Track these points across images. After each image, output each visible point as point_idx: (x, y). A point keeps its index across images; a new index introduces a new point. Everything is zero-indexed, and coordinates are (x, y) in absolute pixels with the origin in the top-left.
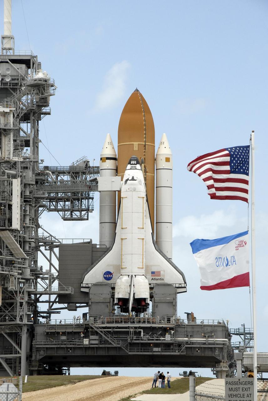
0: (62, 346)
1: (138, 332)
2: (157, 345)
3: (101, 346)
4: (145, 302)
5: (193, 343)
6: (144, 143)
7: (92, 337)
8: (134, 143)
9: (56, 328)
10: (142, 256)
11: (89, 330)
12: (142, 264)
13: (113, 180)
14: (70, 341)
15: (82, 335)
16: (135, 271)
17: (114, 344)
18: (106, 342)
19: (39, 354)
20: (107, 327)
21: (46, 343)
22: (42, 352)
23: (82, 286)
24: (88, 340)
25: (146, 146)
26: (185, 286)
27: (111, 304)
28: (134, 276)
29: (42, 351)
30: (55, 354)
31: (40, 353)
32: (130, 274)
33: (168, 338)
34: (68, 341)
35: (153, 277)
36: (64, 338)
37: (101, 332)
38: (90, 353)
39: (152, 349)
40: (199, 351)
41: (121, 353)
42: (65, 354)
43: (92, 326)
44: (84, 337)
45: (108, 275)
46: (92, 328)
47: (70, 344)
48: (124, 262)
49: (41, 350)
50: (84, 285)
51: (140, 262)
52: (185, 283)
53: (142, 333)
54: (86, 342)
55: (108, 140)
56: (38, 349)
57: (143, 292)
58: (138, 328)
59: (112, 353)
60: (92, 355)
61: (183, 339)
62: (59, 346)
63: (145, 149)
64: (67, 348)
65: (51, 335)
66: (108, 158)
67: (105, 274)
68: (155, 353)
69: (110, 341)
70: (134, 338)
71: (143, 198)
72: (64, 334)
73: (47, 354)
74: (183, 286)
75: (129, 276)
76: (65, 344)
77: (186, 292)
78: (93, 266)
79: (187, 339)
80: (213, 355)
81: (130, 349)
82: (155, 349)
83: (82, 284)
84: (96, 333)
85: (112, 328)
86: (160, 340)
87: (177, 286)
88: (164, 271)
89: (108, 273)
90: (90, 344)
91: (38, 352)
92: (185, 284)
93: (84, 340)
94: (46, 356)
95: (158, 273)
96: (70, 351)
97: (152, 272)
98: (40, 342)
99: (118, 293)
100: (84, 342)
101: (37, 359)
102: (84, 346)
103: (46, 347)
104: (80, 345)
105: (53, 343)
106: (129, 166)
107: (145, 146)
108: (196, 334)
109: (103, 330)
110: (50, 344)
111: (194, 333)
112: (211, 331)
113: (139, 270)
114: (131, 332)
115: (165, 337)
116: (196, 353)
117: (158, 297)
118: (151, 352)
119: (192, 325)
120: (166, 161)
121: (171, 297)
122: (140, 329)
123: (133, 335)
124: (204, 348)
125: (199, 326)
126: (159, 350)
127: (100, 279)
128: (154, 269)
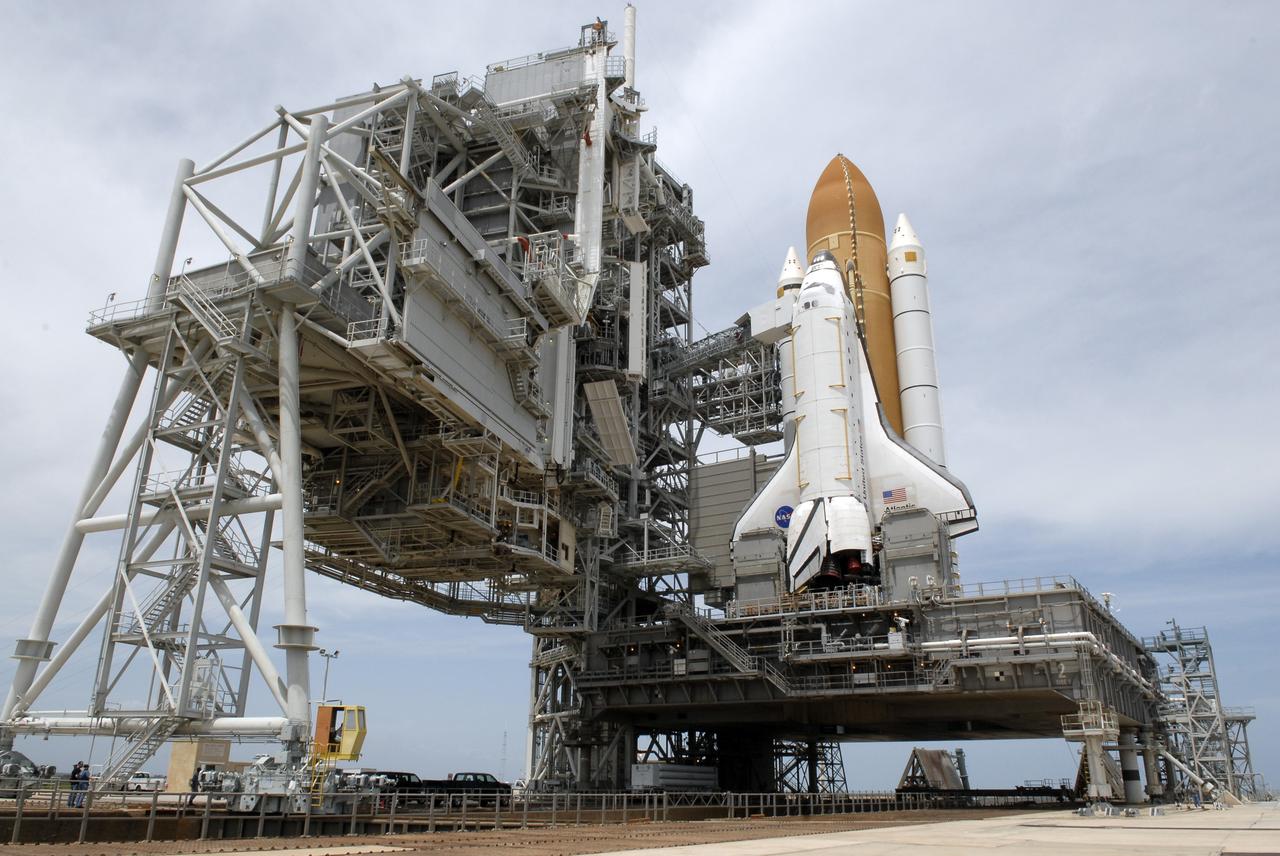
0: (630, 682)
1: (811, 631)
3: (715, 677)
4: (859, 560)
5: (976, 654)
6: (852, 232)
7: (693, 654)
8: (830, 236)
10: (845, 449)
12: (846, 470)
13: (777, 306)
14: (646, 668)
15: (672, 650)
16: (830, 487)
24: (684, 661)
25: (857, 237)
26: (973, 515)
32: (819, 496)
33: (896, 643)
35: (890, 506)
36: (634, 660)
37: (715, 638)
38: (703, 699)
39: (850, 680)
40: (997, 674)
42: (648, 703)
43: (688, 625)
44: (675, 656)
45: (785, 515)
47: (646, 677)
51: (843, 465)
52: (972, 507)
53: (824, 634)
54: (679, 667)
55: (790, 255)
56: (591, 692)
57: (849, 535)
58: (807, 622)
59: (757, 696)
60: (710, 703)
61: (947, 642)
63: (855, 243)
67: (777, 514)
68: (858, 691)
71: (839, 319)
73: (609, 705)
74: (966, 515)
76: (637, 677)
77: (977, 529)
78: (752, 499)
79: (958, 641)
80: (1050, 688)
81: (788, 682)
82: (861, 678)
87: (952, 517)
88: (914, 486)
89: (785, 510)
92: (972, 511)
93: (676, 661)
94: (608, 710)
96: (660, 696)
97: (884, 492)
100: (675, 667)
102: (676, 679)
104: (665, 676)
105: (613, 676)
107: (854, 236)
108: (989, 626)
109: (719, 633)
110: (609, 679)
111: (981, 624)
112: (1034, 613)
113: (840, 484)
114: (785, 632)
115: (886, 640)
116: (995, 684)
117: (894, 546)
118: (846, 687)
119: (972, 601)
120: (908, 260)
121: (927, 541)
122: (818, 622)
123: (790, 639)
124: (1015, 666)
125: (993, 599)
126: (872, 681)
127: (769, 522)
128: (889, 487)
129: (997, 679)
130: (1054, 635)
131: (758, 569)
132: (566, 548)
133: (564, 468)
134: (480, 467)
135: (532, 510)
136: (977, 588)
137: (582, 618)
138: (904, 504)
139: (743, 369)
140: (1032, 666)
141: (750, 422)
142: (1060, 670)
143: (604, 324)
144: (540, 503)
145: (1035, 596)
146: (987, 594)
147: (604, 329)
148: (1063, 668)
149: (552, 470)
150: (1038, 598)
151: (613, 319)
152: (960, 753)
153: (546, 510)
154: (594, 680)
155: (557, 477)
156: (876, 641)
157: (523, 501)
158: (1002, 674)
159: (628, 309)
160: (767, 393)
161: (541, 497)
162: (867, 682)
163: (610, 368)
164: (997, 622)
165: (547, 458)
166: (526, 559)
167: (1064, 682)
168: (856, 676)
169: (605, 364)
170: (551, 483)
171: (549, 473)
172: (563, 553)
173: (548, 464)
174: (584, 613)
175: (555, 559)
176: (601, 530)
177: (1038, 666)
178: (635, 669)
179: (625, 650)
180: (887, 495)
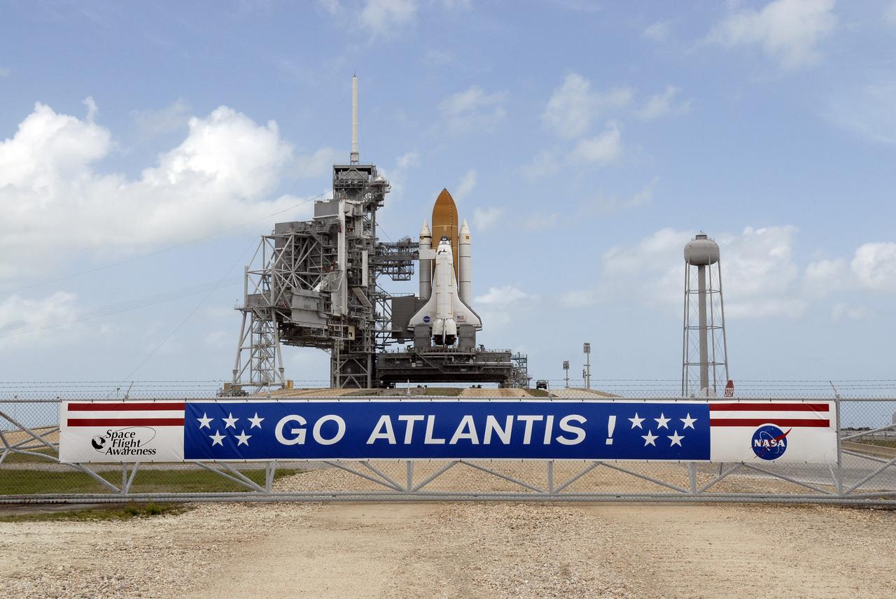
1: (450, 358)
2: (463, 367)
5: (488, 366)
6: (451, 226)
7: (418, 362)
9: (391, 356)
10: (451, 305)
11: (415, 357)
13: (430, 252)
15: (411, 361)
16: (447, 316)
17: (434, 367)
18: (428, 365)
19: (380, 374)
20: (428, 355)
21: (385, 366)
22: (382, 372)
23: (408, 327)
25: (452, 228)
27: (429, 339)
28: (446, 320)
30: (388, 374)
34: (401, 365)
35: (459, 320)
36: (398, 362)
38: (417, 373)
39: (460, 370)
40: (491, 370)
41: (438, 373)
42: (395, 374)
43: (416, 354)
45: (427, 319)
46: (418, 356)
48: (438, 310)
50: (410, 326)
52: (481, 324)
53: (453, 359)
54: (414, 365)
56: (379, 370)
57: (452, 330)
59: (432, 373)
61: (482, 363)
62: (395, 368)
63: (452, 230)
64: (399, 369)
66: (425, 237)
67: (425, 318)
68: (462, 373)
69: (430, 365)
70: (448, 362)
72: (398, 359)
73: (384, 374)
74: (480, 326)
75: (442, 319)
77: (482, 330)
78: (416, 312)
79: (484, 363)
80: (503, 374)
82: (462, 370)
83: (408, 325)
84: (421, 359)
85: (432, 356)
86: (465, 364)
87: (475, 326)
88: (466, 317)
89: (427, 317)
90: (416, 367)
91: (379, 372)
95: (462, 317)
98: (381, 365)
99: (435, 331)
100: (412, 365)
102: (412, 368)
103: (385, 369)
104: (408, 367)
105: (390, 367)
106: (441, 242)
113: (449, 315)
114: (445, 358)
116: (490, 372)
117: (462, 333)
118: (459, 372)
121: (472, 333)
123: (447, 360)
124: (495, 369)
127: (422, 321)
128: (459, 315)
130: (505, 363)
131: (422, 336)
138: (463, 320)
140: (498, 369)
142: (505, 370)
156: (466, 361)
158: (493, 370)
167: (505, 372)
177: (500, 369)
178: (398, 364)
179: (394, 359)
180: (458, 317)
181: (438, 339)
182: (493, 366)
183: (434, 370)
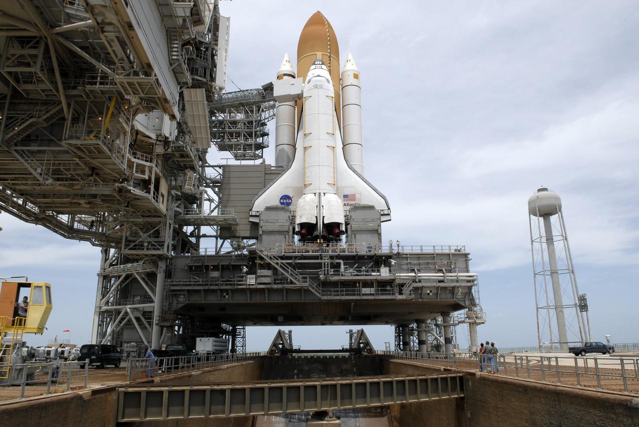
0: (212, 287)
1: (335, 263)
2: (367, 284)
3: (275, 286)
4: (339, 229)
5: (421, 281)
6: (328, 54)
7: (260, 272)
8: (317, 53)
9: (206, 260)
10: (333, 169)
11: (256, 261)
12: (333, 180)
13: (292, 83)
14: (225, 280)
15: (245, 269)
16: (324, 187)
17: (298, 283)
18: (284, 280)
19: (177, 301)
20: (286, 257)
21: (188, 283)
22: (182, 299)
23: (250, 214)
24: (254, 276)
27: (291, 233)
28: (322, 194)
29: (181, 297)
30: (202, 301)
31: (180, 300)
32: (317, 192)
33: (384, 273)
34: (222, 280)
35: (346, 202)
36: (216, 274)
37: (277, 264)
38: (258, 299)
39: (360, 291)
40: (429, 292)
41: (309, 299)
42: (218, 301)
43: (262, 255)
44: (247, 273)
45: (286, 200)
46: (261, 258)
47: (226, 285)
48: (308, 177)
49: (181, 295)
50: (254, 214)
51: (331, 177)
52: (389, 209)
53: (342, 266)
54: (251, 280)
55: (286, 58)
56: (176, 293)
57: (335, 213)
58: (335, 258)
59: (294, 299)
60: (262, 302)
61: (408, 275)
62: (207, 287)
63: (330, 60)
64: (222, 291)
65: (197, 271)
66: (285, 75)
67: (281, 198)
68: (364, 298)
69: (290, 277)
70: (331, 272)
71: (333, 98)
72: (216, 268)
73: (188, 301)
74: (386, 212)
75: (315, 194)
76: (218, 285)
77: (390, 220)
78: (266, 189)
79: (414, 274)
80: (455, 299)
81: (323, 291)
82: (366, 290)
83: (251, 212)
84: (269, 266)
85: (293, 259)
86: (371, 275)
88: (360, 194)
89: (286, 197)
90: (258, 284)
91: (175, 298)
92: (389, 211)
93: (249, 276)
94: (187, 304)
95: (353, 197)
96: (227, 297)
97: (344, 195)
98: (179, 282)
99: (301, 216)
100: (248, 279)
101: (173, 309)
102: (248, 287)
103: (187, 290)
104: (241, 285)
105: (197, 283)
106: (313, 67)
107: (330, 57)
108: (425, 267)
109: (280, 261)
110: (194, 285)
111: (422, 266)
112: (448, 262)
113: (329, 186)
114: (325, 263)
115: (378, 271)
116: (426, 296)
117: (356, 223)
118: (357, 295)
119: (418, 255)
120: (355, 77)
121: (374, 223)
122: (340, 259)
123: (328, 267)
124: (437, 288)
125: (429, 254)
126: (372, 293)
127: (276, 202)
128: (347, 192)
129: (429, 294)
130: (460, 274)
131: (276, 227)
132: (163, 196)
133: (170, 140)
134: (120, 123)
135: (145, 166)
136: (419, 248)
137: (163, 245)
138: (354, 203)
139: (240, 116)
140: (445, 288)
141: (244, 146)
142: (459, 291)
143: (201, 51)
144: (151, 162)
145: (449, 255)
146: (424, 252)
147: (201, 54)
148: (460, 290)
149: (160, 141)
150: (451, 255)
151: (207, 49)
152: (290, 332)
153: (155, 168)
154: (183, 285)
155: (165, 144)
156: (373, 271)
157: (138, 158)
158: (431, 292)
159: (217, 45)
160: (256, 132)
161: (151, 159)
162: (369, 293)
163: (204, 80)
164: (430, 266)
165: (159, 132)
166: (139, 199)
167: (460, 297)
168: (364, 289)
169: (201, 77)
170: (159, 149)
171: (158, 143)
172: (161, 199)
173: (158, 136)
174: (164, 242)
175: (157, 201)
176: (186, 187)
177: (448, 288)
178: (217, 279)
179: (207, 267)
180: (345, 196)
181: (308, 231)
182: (434, 281)
183: (299, 291)
